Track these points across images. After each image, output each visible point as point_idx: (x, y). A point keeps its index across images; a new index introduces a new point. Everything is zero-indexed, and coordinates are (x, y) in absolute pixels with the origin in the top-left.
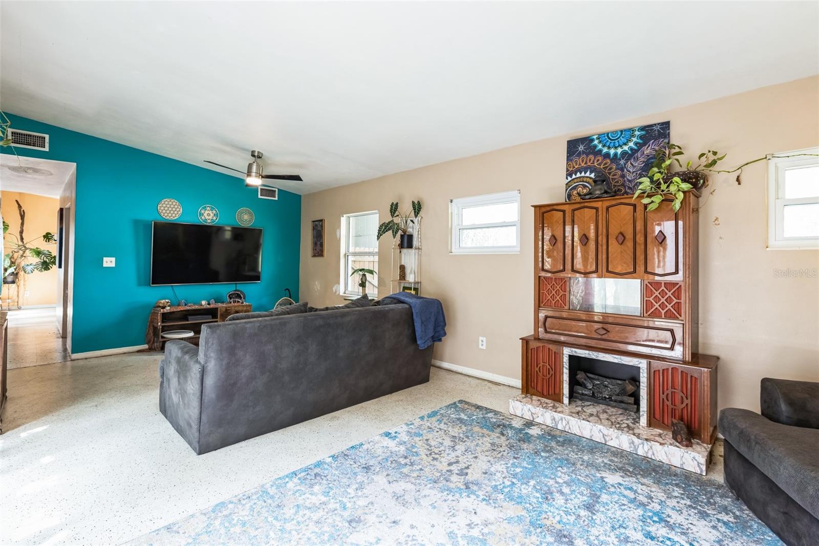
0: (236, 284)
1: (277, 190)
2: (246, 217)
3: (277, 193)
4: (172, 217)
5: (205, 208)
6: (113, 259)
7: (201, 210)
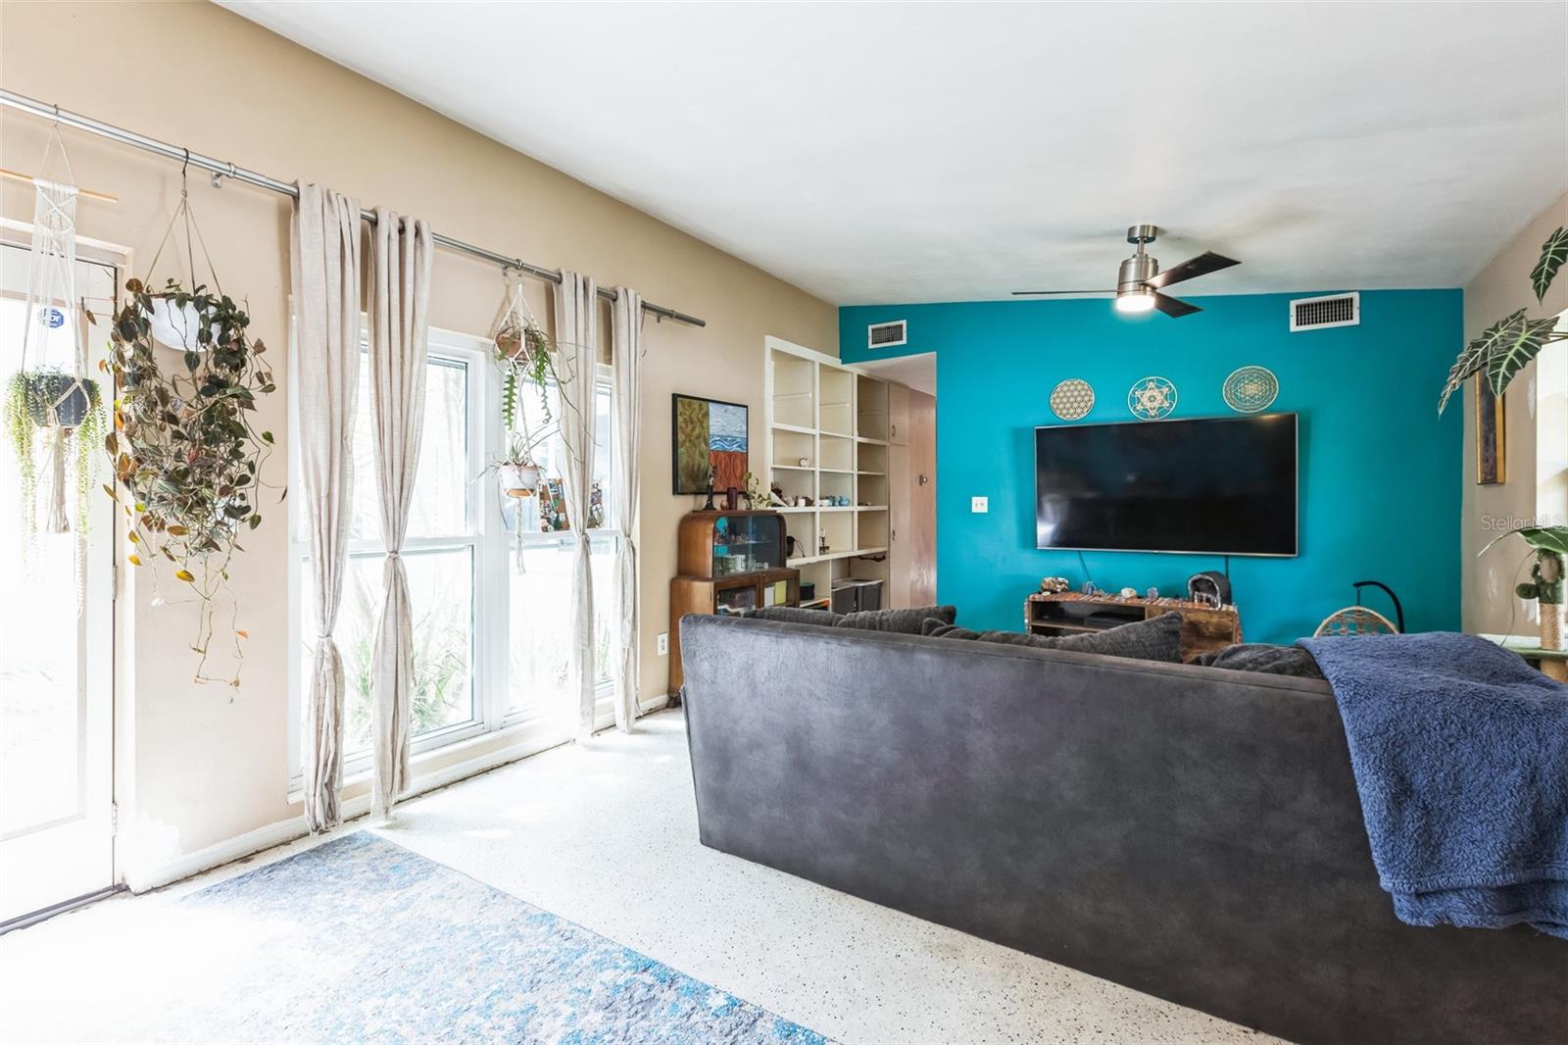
0: (1227, 556)
1: (1356, 296)
2: (1252, 389)
3: (1356, 304)
4: (1075, 416)
5: (1143, 387)
6: (985, 500)
7: (1134, 393)
